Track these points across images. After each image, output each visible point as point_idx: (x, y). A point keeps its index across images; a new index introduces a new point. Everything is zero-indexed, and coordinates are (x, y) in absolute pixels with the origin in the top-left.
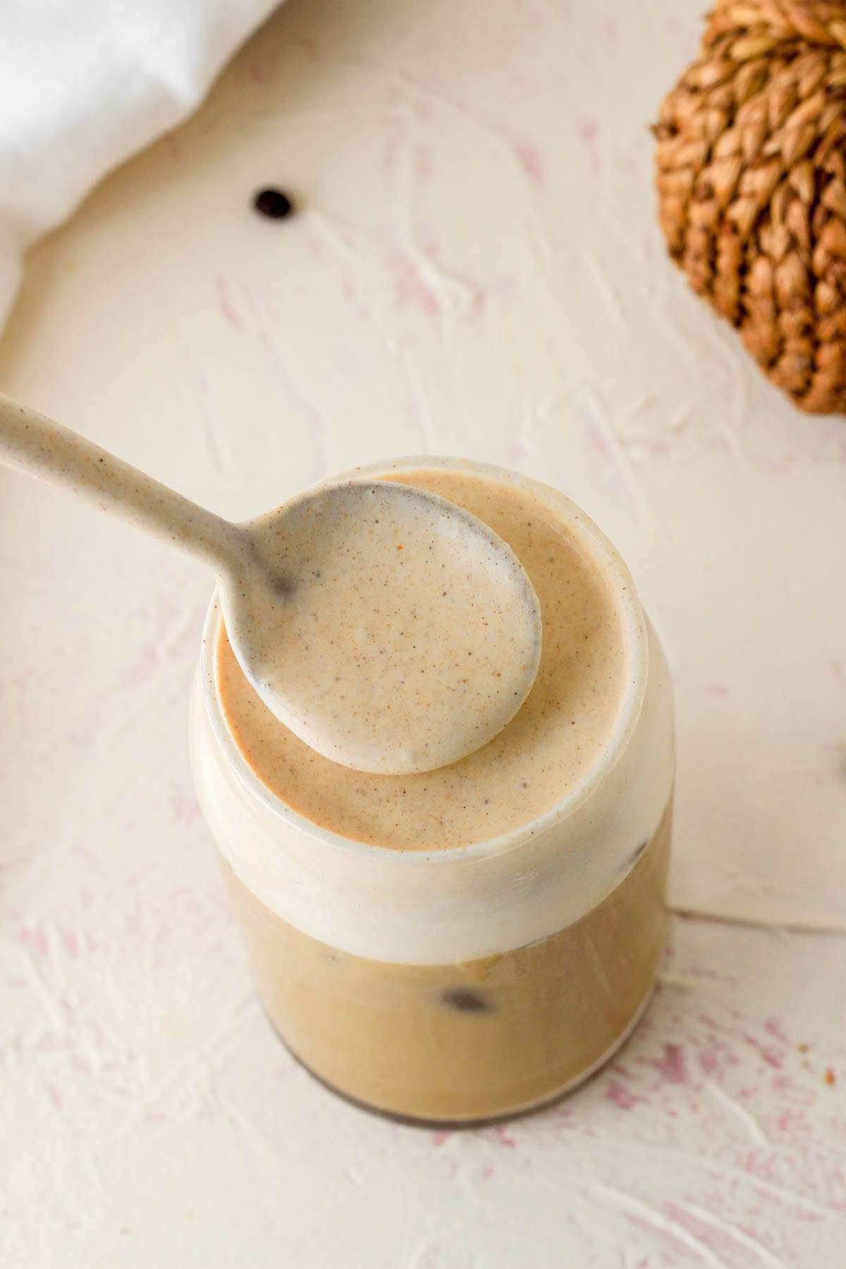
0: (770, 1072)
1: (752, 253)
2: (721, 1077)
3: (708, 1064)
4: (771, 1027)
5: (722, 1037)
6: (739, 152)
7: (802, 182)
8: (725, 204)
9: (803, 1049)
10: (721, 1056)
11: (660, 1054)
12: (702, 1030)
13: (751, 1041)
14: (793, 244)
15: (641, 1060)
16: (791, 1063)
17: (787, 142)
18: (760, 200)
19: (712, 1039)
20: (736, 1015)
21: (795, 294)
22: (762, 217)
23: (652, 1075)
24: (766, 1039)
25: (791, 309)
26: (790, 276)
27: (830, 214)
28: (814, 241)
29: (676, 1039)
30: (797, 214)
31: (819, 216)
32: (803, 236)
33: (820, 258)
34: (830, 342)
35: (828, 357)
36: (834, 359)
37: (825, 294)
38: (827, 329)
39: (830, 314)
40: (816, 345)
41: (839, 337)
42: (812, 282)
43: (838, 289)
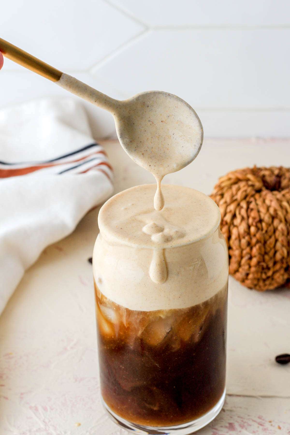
0: (261, 427)
1: (232, 227)
2: (246, 429)
3: (242, 426)
4: (260, 418)
5: (245, 420)
6: (226, 202)
7: (244, 204)
8: (223, 217)
9: (270, 422)
10: (246, 424)
11: (228, 425)
12: (239, 420)
13: (254, 421)
14: (243, 218)
15: (222, 427)
16: (267, 425)
17: (239, 196)
18: (233, 212)
19: (242, 421)
20: (249, 416)
21: (245, 232)
22: (234, 216)
23: (225, 430)
24: (259, 420)
25: (244, 237)
26: (243, 228)
27: (252, 210)
28: (248, 217)
29: (231, 421)
30: (243, 212)
31: (249, 210)
32: (245, 216)
33: (250, 220)
34: (255, 245)
35: (255, 251)
36: (257, 250)
37: (253, 229)
38: (254, 240)
39: (255, 235)
40: (251, 249)
41: (258, 242)
42: (249, 227)
43: (256, 226)
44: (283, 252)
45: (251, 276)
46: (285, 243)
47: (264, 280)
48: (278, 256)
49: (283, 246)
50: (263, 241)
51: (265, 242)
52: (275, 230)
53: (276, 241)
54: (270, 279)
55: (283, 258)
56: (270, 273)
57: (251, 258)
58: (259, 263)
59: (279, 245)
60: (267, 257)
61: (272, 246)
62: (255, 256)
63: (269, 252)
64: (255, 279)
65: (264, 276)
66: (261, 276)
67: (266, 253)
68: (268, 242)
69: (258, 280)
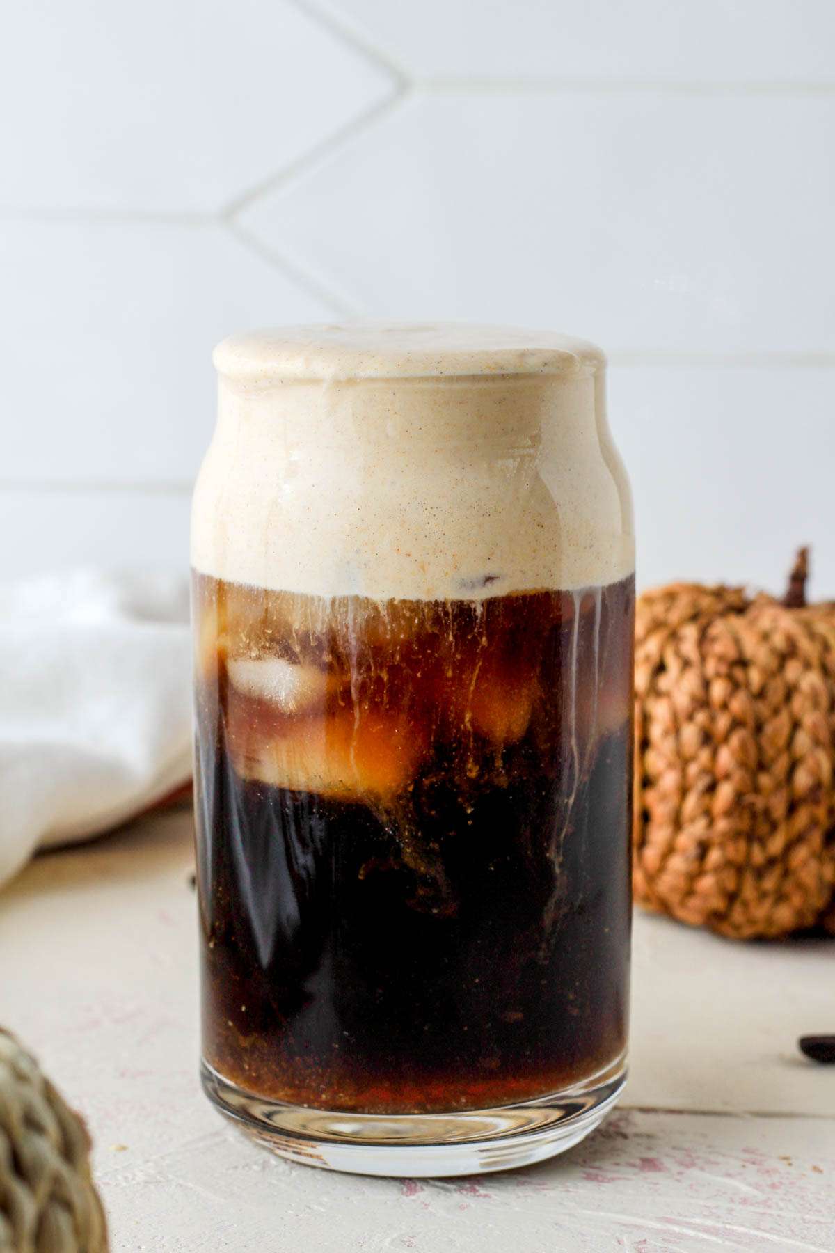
0: (752, 1167)
2: (702, 1169)
3: (687, 1165)
4: (748, 1151)
5: (697, 1155)
9: (785, 1159)
10: (700, 1161)
12: (678, 1153)
13: (730, 1156)
15: (618, 1165)
16: (774, 1164)
19: (688, 1156)
20: (710, 1146)
23: (630, 1170)
24: (745, 1155)
29: (649, 1156)
34: (726, 739)
35: (726, 758)
36: (733, 754)
37: (718, 690)
38: (723, 723)
39: (725, 706)
40: (714, 754)
41: (736, 724)
42: (706, 684)
43: (730, 678)
44: (818, 765)
45: (715, 856)
46: (824, 735)
47: (760, 873)
48: (803, 779)
49: (817, 742)
50: (751, 722)
51: (759, 728)
52: (790, 692)
53: (796, 725)
54: (777, 871)
55: (817, 786)
56: (776, 844)
57: (711, 789)
58: (739, 796)
59: (803, 741)
60: (765, 780)
61: (782, 741)
62: (727, 777)
63: (774, 760)
64: (728, 864)
65: (758, 856)
66: (749, 854)
67: (762, 766)
68: (769, 729)
69: (739, 870)
